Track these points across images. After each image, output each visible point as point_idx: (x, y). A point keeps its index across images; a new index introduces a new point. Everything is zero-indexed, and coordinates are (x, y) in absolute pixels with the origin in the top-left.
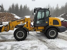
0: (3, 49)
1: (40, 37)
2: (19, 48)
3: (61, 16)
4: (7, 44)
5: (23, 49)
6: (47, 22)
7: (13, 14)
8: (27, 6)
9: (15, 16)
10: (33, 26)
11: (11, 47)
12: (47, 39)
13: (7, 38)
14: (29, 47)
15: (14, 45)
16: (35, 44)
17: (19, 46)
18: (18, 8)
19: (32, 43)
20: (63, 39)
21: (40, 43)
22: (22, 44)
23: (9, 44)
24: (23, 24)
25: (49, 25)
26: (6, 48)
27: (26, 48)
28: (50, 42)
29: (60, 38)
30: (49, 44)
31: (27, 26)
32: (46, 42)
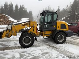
0: (11, 58)
1: (47, 43)
2: (29, 56)
3: (62, 19)
4: (13, 52)
5: (34, 56)
6: (54, 26)
7: (6, 16)
8: (24, 6)
9: (9, 18)
10: (39, 31)
11: (20, 55)
12: (55, 45)
13: (8, 45)
14: (40, 54)
15: (22, 53)
16: (46, 50)
17: (29, 54)
18: (13, 8)
19: (42, 50)
20: (71, 43)
21: (50, 49)
22: (31, 51)
23: (16, 52)
24: (27, 28)
25: (56, 29)
26: (14, 57)
27: (38, 55)
28: (59, 47)
29: (68, 43)
30: (59, 49)
31: (33, 31)
32: (55, 47)
